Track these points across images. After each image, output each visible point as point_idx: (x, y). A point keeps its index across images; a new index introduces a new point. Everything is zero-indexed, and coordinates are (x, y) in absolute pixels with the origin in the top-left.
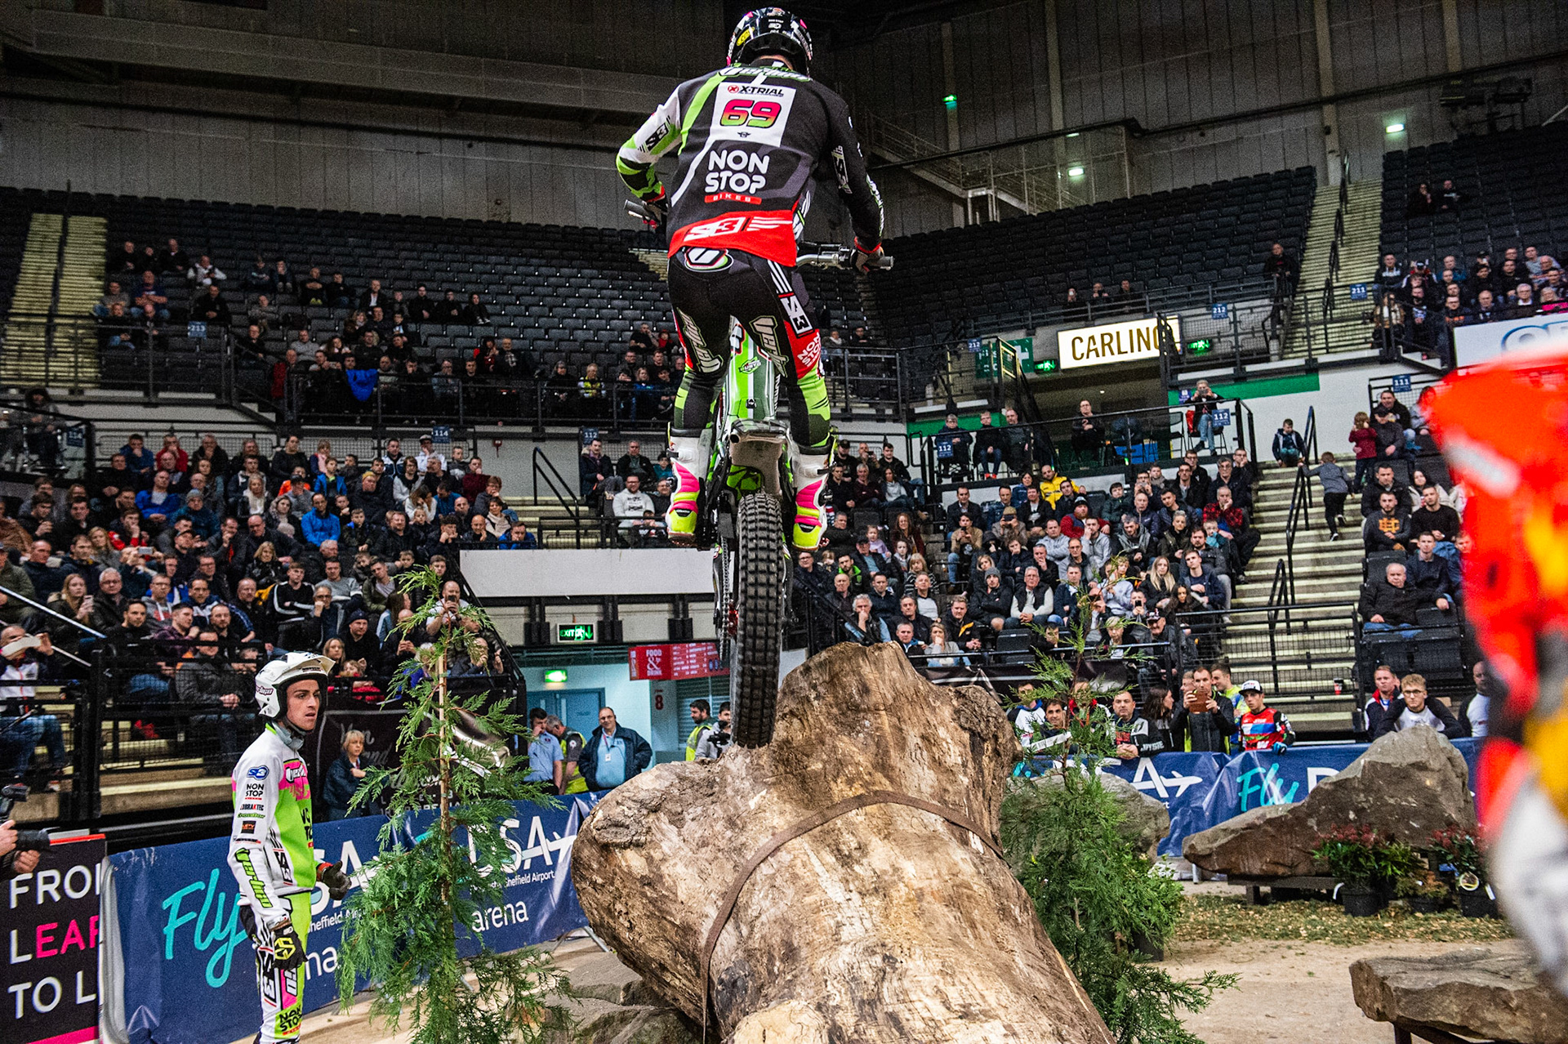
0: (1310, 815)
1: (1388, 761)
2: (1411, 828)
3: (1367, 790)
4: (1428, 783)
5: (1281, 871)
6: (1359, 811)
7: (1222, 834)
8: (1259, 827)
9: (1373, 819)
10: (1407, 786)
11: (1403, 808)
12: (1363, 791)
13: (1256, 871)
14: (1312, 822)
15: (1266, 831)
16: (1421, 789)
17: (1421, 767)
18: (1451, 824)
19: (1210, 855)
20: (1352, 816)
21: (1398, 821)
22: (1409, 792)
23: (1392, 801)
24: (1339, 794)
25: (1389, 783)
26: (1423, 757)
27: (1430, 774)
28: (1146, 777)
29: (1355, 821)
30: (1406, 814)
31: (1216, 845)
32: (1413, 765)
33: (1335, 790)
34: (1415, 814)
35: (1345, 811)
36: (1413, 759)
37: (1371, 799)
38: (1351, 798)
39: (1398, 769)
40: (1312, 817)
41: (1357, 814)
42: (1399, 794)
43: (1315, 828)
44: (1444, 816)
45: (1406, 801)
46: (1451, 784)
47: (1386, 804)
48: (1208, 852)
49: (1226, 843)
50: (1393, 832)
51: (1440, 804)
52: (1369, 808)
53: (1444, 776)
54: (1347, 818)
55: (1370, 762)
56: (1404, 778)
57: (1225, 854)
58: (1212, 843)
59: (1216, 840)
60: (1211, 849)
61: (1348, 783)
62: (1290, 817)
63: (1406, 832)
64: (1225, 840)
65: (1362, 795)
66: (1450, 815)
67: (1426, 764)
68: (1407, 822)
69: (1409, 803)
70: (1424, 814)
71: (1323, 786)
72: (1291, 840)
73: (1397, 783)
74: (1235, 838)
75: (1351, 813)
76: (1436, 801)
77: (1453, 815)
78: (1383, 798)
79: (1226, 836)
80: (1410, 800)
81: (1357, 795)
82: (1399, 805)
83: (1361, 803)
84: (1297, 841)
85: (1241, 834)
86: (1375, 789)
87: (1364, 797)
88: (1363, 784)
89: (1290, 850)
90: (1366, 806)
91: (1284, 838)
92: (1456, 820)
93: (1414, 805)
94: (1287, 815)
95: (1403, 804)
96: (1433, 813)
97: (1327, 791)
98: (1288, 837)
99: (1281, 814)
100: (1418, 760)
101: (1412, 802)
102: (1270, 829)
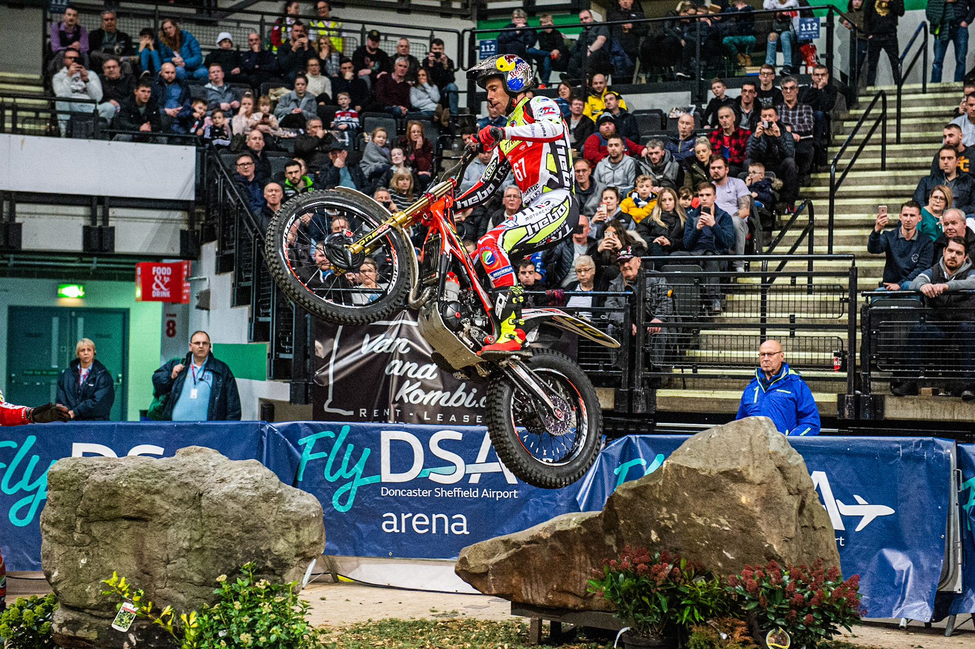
0: (607, 531)
1: (694, 465)
2: (725, 560)
3: (671, 504)
4: (744, 500)
5: (571, 602)
6: (663, 532)
7: (502, 547)
8: (546, 541)
9: (679, 544)
10: (717, 501)
11: (714, 532)
12: (666, 504)
13: (541, 600)
14: (611, 541)
15: (553, 548)
16: (735, 508)
17: (737, 477)
18: (771, 556)
19: (486, 574)
20: (654, 536)
21: (708, 549)
22: (720, 511)
23: (700, 521)
24: (639, 506)
25: (696, 497)
27: (747, 487)
29: (657, 544)
30: (719, 540)
31: (492, 561)
32: (726, 474)
33: (634, 500)
34: (729, 540)
35: (645, 529)
36: (727, 466)
37: (675, 515)
38: (652, 512)
39: (706, 476)
40: (611, 534)
41: (660, 536)
42: (710, 512)
43: (615, 549)
44: (763, 547)
45: (718, 522)
46: (778, 503)
47: (693, 525)
48: (483, 570)
49: (505, 560)
50: (704, 563)
51: (759, 529)
52: (674, 527)
53: (768, 491)
54: (649, 538)
55: (672, 465)
56: (714, 490)
57: (503, 574)
58: (489, 558)
59: (494, 554)
60: (487, 566)
61: (648, 491)
62: (584, 530)
63: (720, 564)
64: (504, 556)
65: (664, 510)
66: (771, 546)
67: (745, 473)
68: (720, 550)
69: (722, 525)
70: (739, 541)
71: (620, 493)
72: (586, 562)
73: (706, 497)
74: (516, 554)
75: (653, 532)
76: (754, 525)
77: (775, 547)
78: (689, 516)
79: (506, 550)
80: (723, 521)
81: (659, 509)
82: (710, 527)
83: (663, 519)
84: (592, 563)
85: (524, 548)
86: (679, 502)
87: (667, 512)
88: (665, 495)
89: (583, 575)
90: (669, 523)
91: (577, 558)
92: (779, 554)
93: (727, 529)
94: (579, 529)
95: (714, 525)
96: (750, 541)
97: (625, 499)
98: (583, 557)
99: (573, 525)
100: (732, 467)
101: (724, 524)
102: (558, 544)
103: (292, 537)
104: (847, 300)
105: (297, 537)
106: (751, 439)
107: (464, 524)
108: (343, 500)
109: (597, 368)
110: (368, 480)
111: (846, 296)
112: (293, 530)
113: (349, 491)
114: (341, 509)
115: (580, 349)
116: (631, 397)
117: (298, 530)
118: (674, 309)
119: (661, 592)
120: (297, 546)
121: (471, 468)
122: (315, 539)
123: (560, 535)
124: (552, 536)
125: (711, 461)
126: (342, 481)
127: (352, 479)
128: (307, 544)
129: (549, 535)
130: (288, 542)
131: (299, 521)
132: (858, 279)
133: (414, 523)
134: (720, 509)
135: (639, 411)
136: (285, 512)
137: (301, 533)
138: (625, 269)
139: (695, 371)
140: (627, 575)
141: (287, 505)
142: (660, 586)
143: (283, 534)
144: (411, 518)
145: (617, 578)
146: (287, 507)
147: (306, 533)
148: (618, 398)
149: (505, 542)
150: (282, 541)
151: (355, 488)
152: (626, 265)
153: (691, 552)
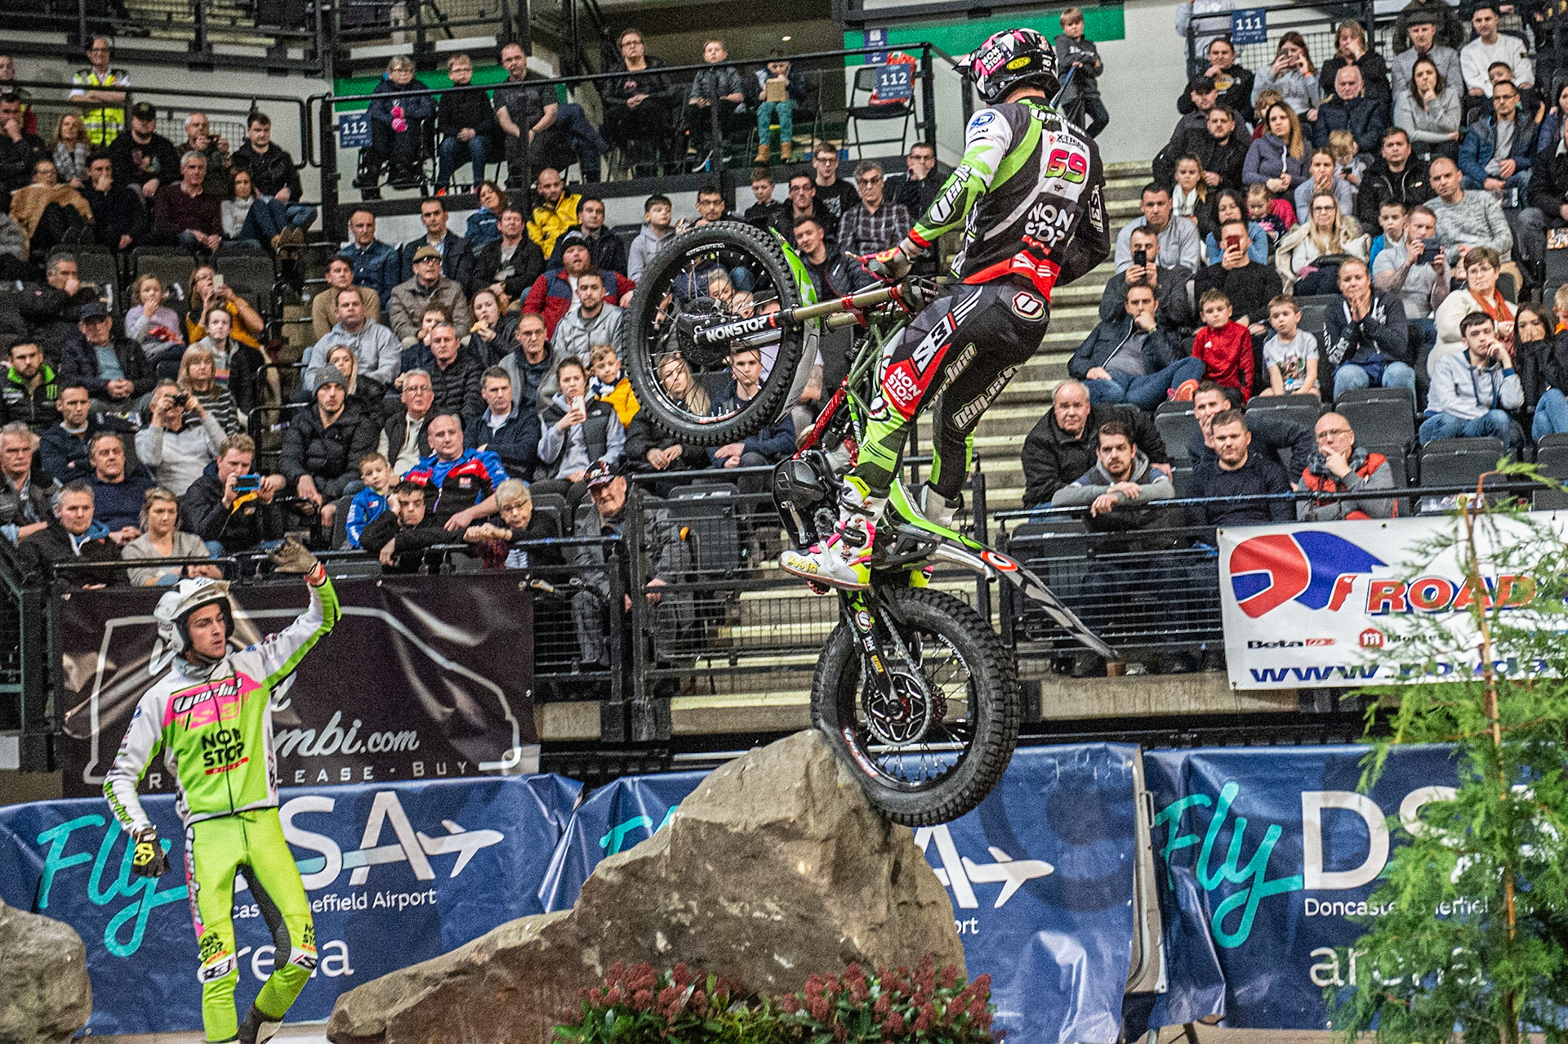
0: (585, 942)
1: (721, 817)
2: (777, 970)
3: (685, 885)
4: (802, 868)
6: (675, 933)
7: (407, 987)
8: (482, 969)
9: (703, 950)
10: (760, 873)
11: (757, 926)
12: (678, 886)
14: (591, 957)
15: (494, 980)
16: (790, 882)
17: (785, 831)
18: (851, 958)
20: (661, 943)
21: (751, 954)
22: (765, 890)
23: (734, 910)
24: (634, 894)
25: (725, 872)
26: (790, 810)
27: (804, 847)
28: (388, 836)
29: (668, 955)
30: (766, 939)
31: (392, 1012)
32: (769, 827)
33: (625, 885)
34: (780, 937)
35: (647, 931)
36: (770, 814)
37: (693, 904)
38: (655, 903)
39: (739, 835)
40: (590, 945)
41: (671, 939)
42: (748, 893)
43: (599, 970)
44: (837, 943)
45: (763, 908)
46: (857, 869)
47: (726, 917)
48: (376, 1029)
49: (414, 1008)
50: (745, 978)
51: (829, 914)
52: (692, 925)
53: (840, 851)
54: (652, 947)
55: (684, 820)
56: (754, 856)
57: (412, 1033)
58: (385, 1008)
59: (393, 1001)
60: (382, 1022)
61: (648, 868)
62: (545, 944)
63: (770, 978)
64: (411, 1002)
65: (676, 896)
66: (849, 940)
67: (800, 825)
68: (770, 956)
69: (769, 913)
70: (799, 938)
71: (602, 876)
72: (550, 998)
73: (742, 869)
74: (433, 997)
75: (659, 935)
76: (821, 908)
77: (856, 941)
78: (716, 902)
79: (414, 992)
80: (771, 906)
81: (667, 895)
82: (750, 918)
83: (675, 912)
84: (562, 1000)
85: (445, 986)
86: (699, 881)
87: (681, 899)
88: (676, 871)
89: (548, 1020)
90: (686, 920)
91: (536, 993)
92: (863, 951)
93: (778, 918)
94: (538, 942)
95: (757, 914)
96: (814, 934)
97: (611, 885)
98: (546, 991)
99: (526, 938)
100: (780, 816)
101: (774, 911)
102: (504, 973)
103: (31, 1001)
104: (971, 529)
105: (41, 998)
106: (808, 767)
107: (344, 957)
108: (124, 935)
109: (569, 669)
110: (168, 896)
111: (970, 522)
112: (33, 987)
113: (136, 917)
114: (122, 952)
115: (538, 639)
116: (629, 714)
117: (41, 986)
118: (693, 559)
119: (676, 1034)
120: (42, 1015)
121: (353, 858)
122: (73, 999)
123: (505, 957)
124: (492, 960)
125: (746, 807)
126: (120, 902)
127: (140, 895)
128: (58, 1009)
129: (487, 958)
130: (26, 1010)
131: (43, 972)
132: (988, 493)
133: (256, 963)
134: (766, 886)
135: (644, 737)
136: (16, 957)
137: (46, 992)
138: (604, 501)
139: (734, 663)
140: (618, 1011)
141: (20, 945)
142: (675, 1024)
143: (14, 996)
144: (250, 955)
145: (603, 1018)
146: (20, 948)
147: (56, 990)
148: (606, 719)
149: (413, 977)
150: (13, 1007)
151: (146, 910)
152: (605, 493)
153: (724, 962)
